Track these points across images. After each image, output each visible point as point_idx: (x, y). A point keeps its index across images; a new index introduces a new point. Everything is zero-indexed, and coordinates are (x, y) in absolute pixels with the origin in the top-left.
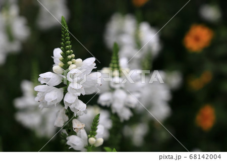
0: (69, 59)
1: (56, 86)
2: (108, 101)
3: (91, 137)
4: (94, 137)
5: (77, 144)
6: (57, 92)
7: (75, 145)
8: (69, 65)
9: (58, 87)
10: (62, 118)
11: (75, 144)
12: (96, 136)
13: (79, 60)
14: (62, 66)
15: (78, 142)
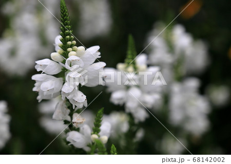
0: (69, 45)
1: (54, 75)
2: (121, 99)
3: (94, 133)
4: (97, 134)
5: (78, 141)
6: (54, 81)
7: (75, 142)
8: (69, 52)
9: (56, 76)
10: (60, 110)
11: (75, 140)
12: (100, 133)
13: (82, 48)
14: (62, 53)
15: (78, 139)
